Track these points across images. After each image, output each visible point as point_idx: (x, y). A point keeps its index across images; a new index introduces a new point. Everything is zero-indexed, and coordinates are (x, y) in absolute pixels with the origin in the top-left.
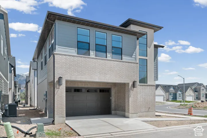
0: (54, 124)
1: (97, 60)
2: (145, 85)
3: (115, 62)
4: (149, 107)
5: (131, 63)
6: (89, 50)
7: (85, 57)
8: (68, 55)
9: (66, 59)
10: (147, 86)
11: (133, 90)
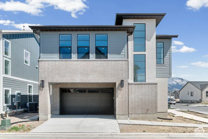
0: (39, 121)
1: (78, 62)
2: (142, 84)
3: (98, 62)
4: (148, 109)
5: (119, 61)
6: (71, 53)
7: (66, 61)
8: (50, 61)
9: (48, 64)
10: (145, 84)
11: (121, 90)
